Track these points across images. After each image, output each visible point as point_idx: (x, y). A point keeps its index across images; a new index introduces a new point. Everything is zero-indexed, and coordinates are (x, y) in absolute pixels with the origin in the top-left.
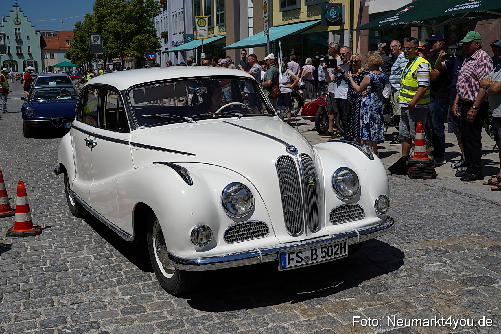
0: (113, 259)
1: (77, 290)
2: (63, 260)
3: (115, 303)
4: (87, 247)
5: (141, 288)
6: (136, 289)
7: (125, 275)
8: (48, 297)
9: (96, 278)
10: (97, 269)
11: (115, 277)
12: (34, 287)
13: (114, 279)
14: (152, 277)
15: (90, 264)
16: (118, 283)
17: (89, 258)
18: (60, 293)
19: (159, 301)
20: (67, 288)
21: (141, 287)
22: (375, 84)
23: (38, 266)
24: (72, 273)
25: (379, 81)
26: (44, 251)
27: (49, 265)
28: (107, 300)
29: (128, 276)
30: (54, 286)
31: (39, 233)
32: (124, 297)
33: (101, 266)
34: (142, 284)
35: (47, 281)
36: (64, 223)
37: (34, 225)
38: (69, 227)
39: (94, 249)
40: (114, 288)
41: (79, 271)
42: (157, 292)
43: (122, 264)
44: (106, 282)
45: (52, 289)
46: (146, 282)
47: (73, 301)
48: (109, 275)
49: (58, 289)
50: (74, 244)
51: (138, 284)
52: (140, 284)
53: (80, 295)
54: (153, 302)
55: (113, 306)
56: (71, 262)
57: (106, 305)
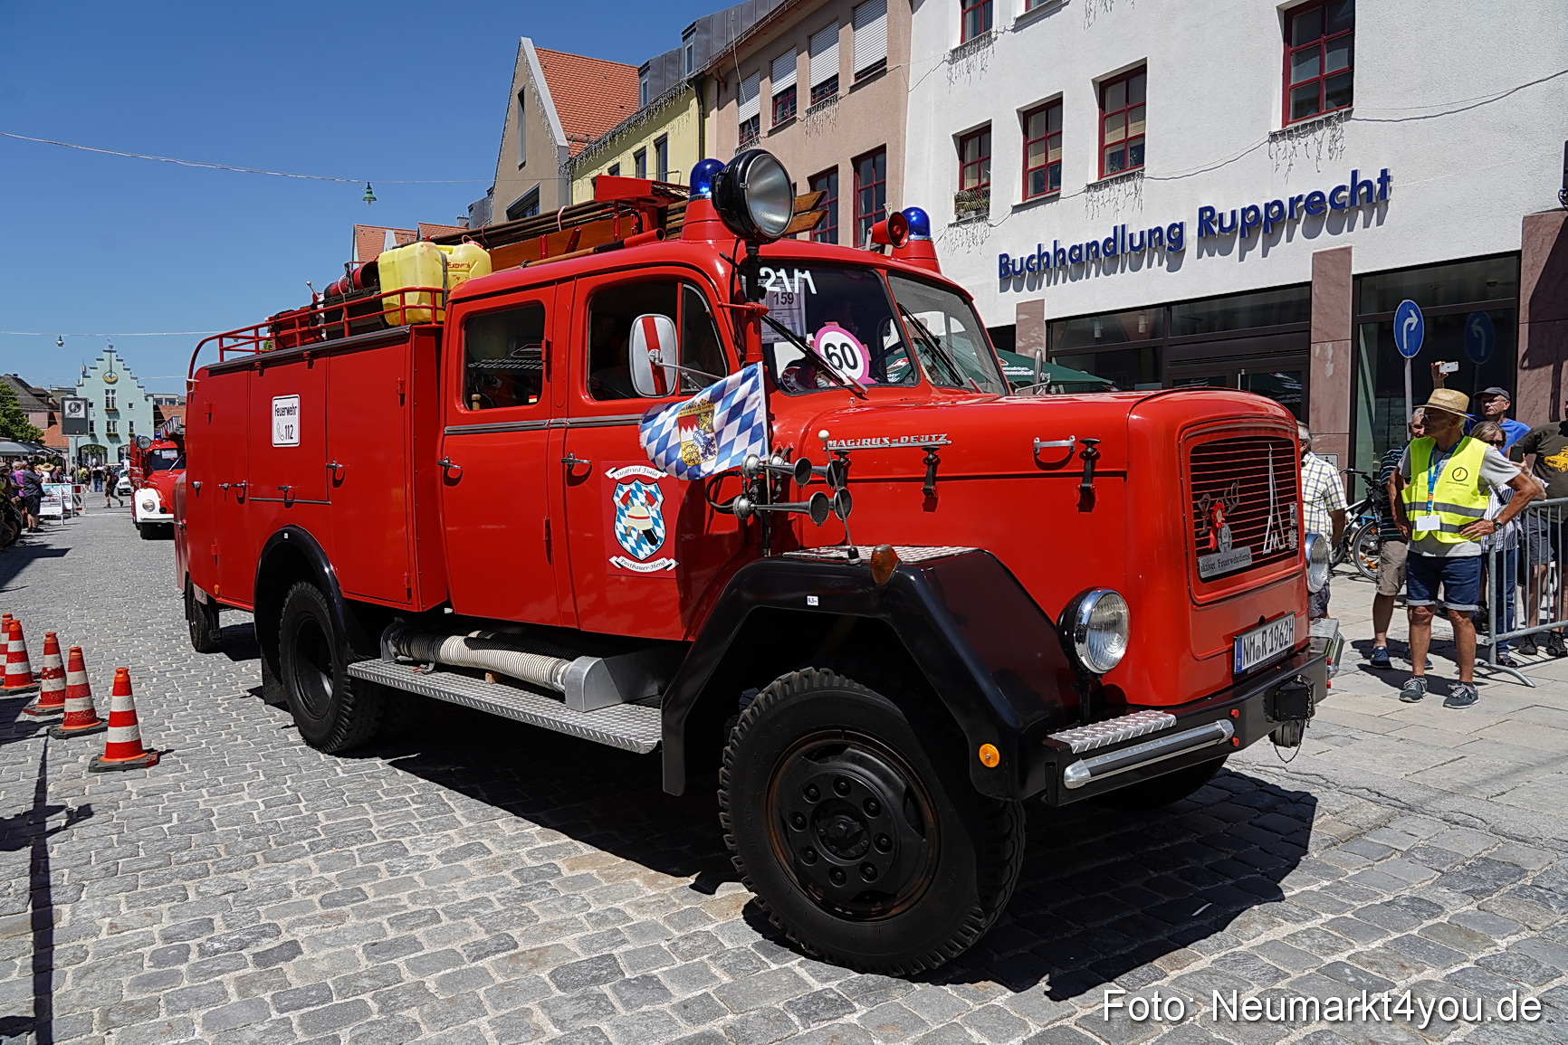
0: (300, 805)
1: (233, 867)
2: (204, 811)
3: (308, 887)
4: (249, 785)
5: (357, 856)
6: (348, 859)
7: (326, 834)
8: (176, 882)
9: (269, 841)
10: (271, 826)
11: (305, 839)
12: (146, 865)
13: (304, 843)
14: (376, 835)
15: (256, 817)
16: (312, 849)
17: (255, 806)
18: (199, 875)
19: (391, 878)
20: (213, 864)
21: (356, 854)
23: (154, 824)
24: (222, 835)
26: (165, 796)
27: (175, 822)
28: (292, 883)
29: (331, 835)
30: (186, 862)
31: (156, 762)
32: (325, 875)
33: (279, 820)
34: (358, 849)
35: (172, 854)
36: (203, 741)
37: (144, 748)
38: (214, 749)
39: (263, 787)
40: (305, 858)
41: (236, 830)
42: (386, 861)
43: (319, 814)
44: (290, 849)
45: (183, 867)
46: (366, 845)
47: (226, 888)
48: (294, 836)
49: (196, 867)
50: (224, 780)
51: (351, 848)
52: (353, 848)
53: (239, 875)
54: (380, 881)
55: (304, 892)
56: (219, 814)
57: (291, 892)
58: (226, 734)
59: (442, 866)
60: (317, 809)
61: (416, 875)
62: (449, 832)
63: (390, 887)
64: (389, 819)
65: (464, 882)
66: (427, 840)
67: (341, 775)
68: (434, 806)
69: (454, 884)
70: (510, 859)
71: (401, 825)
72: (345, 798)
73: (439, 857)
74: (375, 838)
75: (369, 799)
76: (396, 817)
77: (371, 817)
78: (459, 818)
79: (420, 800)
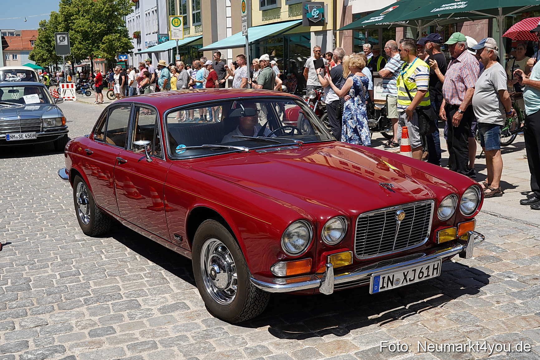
0: (80, 277)
1: (41, 312)
2: (26, 279)
3: (82, 325)
4: (52, 264)
5: (111, 308)
6: (106, 309)
7: (94, 294)
8: (9, 319)
9: (61, 297)
10: (62, 288)
11: (82, 296)
13: (81, 299)
14: (123, 296)
15: (55, 283)
16: (85, 303)
17: (54, 276)
18: (22, 315)
19: (130, 321)
20: (30, 309)
21: (111, 306)
22: (358, 87)
24: (35, 293)
25: (362, 84)
26: (4, 269)
27: (9, 284)
28: (73, 322)
29: (97, 295)
30: (15, 308)
32: (93, 318)
33: (68, 285)
34: (112, 304)
35: (7, 303)
36: (27, 238)
38: (33, 243)
39: (59, 266)
40: (81, 308)
41: (43, 290)
42: (128, 311)
43: (91, 282)
44: (73, 302)
45: (13, 311)
46: (117, 301)
47: (36, 323)
48: (76, 295)
49: (20, 311)
50: (38, 260)
51: (108, 303)
52: (109, 303)
53: (44, 316)
54: (124, 323)
55: (80, 327)
56: (34, 280)
57: (73, 327)
58: (40, 234)
59: (160, 315)
60: (89, 279)
61: (145, 320)
62: (165, 295)
63: (129, 327)
64: (131, 286)
65: (172, 325)
66: (152, 300)
67: (105, 259)
68: (158, 279)
69: (166, 327)
70: (201, 313)
71: (137, 290)
72: (106, 273)
73: (159, 310)
74: (122, 297)
75: (120, 274)
76: (134, 285)
77: (120, 284)
78: (172, 287)
79: (149, 276)
